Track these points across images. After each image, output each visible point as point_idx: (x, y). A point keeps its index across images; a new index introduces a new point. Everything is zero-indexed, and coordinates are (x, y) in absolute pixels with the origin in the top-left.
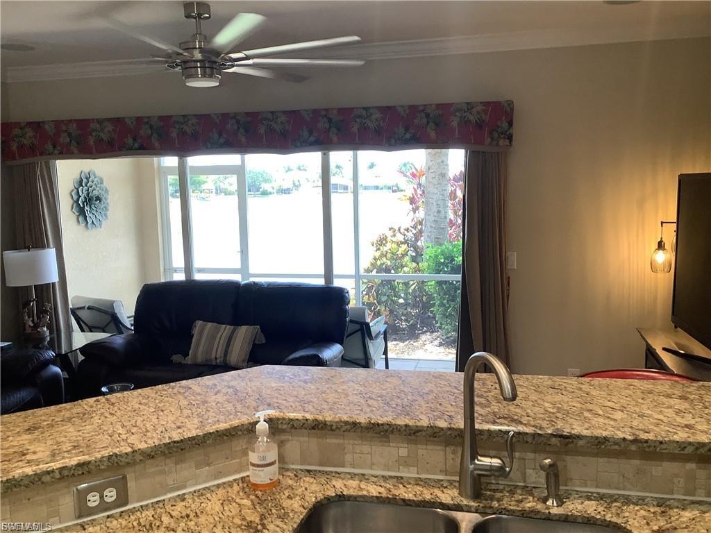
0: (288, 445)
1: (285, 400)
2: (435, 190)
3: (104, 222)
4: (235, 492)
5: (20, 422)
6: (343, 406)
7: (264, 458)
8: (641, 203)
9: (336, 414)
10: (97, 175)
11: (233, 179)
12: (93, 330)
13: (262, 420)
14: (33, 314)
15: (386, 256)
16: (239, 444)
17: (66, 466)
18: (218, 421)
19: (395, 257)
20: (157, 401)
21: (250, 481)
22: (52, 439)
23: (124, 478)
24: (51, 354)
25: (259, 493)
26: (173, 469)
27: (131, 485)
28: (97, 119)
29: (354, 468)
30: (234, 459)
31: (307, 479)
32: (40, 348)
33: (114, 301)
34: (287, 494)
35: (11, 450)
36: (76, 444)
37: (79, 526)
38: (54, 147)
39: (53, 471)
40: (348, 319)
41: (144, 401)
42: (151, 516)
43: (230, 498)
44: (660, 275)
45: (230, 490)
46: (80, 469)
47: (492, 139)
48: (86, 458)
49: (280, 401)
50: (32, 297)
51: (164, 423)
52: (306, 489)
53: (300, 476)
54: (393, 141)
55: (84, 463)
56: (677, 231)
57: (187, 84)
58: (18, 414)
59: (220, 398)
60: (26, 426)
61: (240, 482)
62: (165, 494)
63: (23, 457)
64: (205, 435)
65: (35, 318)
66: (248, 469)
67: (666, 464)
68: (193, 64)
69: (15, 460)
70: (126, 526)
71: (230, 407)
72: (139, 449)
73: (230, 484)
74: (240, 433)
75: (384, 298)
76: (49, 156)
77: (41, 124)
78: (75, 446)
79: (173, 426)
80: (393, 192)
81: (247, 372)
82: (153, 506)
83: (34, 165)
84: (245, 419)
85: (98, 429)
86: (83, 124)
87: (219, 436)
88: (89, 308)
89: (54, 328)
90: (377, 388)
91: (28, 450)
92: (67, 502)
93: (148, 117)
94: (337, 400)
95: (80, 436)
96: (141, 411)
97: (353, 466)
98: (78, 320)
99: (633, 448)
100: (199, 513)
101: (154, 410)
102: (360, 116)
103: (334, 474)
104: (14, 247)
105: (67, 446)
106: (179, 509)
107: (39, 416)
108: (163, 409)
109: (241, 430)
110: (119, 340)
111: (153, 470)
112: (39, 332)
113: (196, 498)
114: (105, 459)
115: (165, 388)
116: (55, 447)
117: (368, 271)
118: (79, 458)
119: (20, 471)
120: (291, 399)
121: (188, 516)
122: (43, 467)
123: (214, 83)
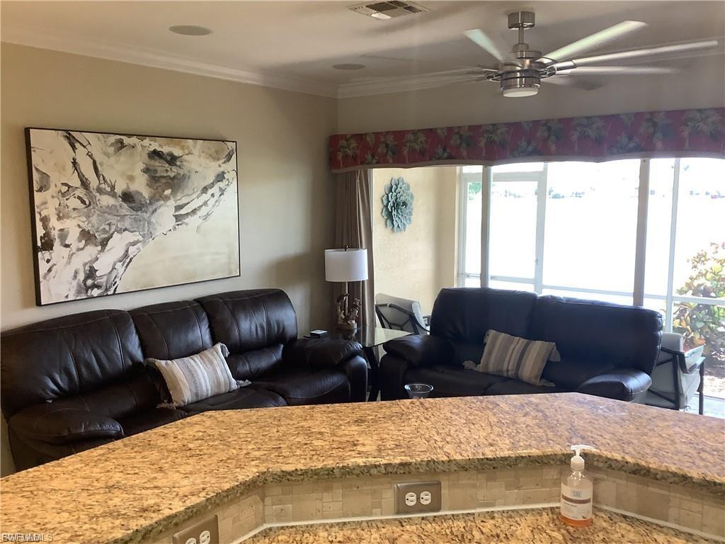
0: (602, 485)
1: (601, 436)
3: (407, 226)
4: (544, 521)
5: (350, 413)
6: (670, 455)
7: (578, 494)
9: (663, 462)
10: (405, 182)
11: (534, 185)
12: (393, 326)
13: (578, 453)
14: (345, 308)
15: (705, 275)
16: (551, 474)
17: (391, 464)
18: (530, 445)
19: (717, 278)
20: (468, 413)
21: (560, 513)
22: (376, 434)
23: (439, 484)
24: (360, 346)
25: (571, 530)
26: (485, 485)
27: (445, 492)
28: (412, 130)
29: (678, 524)
30: (544, 487)
31: (624, 525)
32: (349, 339)
33: (413, 302)
34: (602, 537)
35: (344, 439)
36: (398, 444)
37: (397, 522)
38: (373, 156)
39: (379, 466)
40: (659, 347)
41: (455, 410)
42: (462, 527)
43: (539, 527)
45: (538, 518)
46: (402, 467)
48: (408, 459)
49: (595, 436)
50: (345, 292)
51: (477, 437)
52: (623, 536)
53: (615, 520)
55: (406, 463)
57: (505, 95)
58: (347, 404)
59: (529, 420)
60: (355, 417)
61: (550, 512)
62: (475, 508)
63: (355, 448)
64: (517, 458)
65: (347, 312)
66: (559, 501)
68: (513, 75)
69: (348, 449)
70: (439, 532)
71: (541, 432)
72: (455, 460)
73: (539, 512)
74: (552, 462)
75: (700, 325)
76: (367, 166)
77: (364, 137)
78: (397, 445)
79: (485, 442)
80: (712, 197)
81: (555, 396)
82: (463, 518)
83: (354, 174)
84: (558, 449)
85: (415, 432)
86: (399, 135)
87: (532, 461)
88: (391, 306)
89: (361, 322)
90: (712, 440)
91: (358, 441)
92: (389, 497)
93: (459, 127)
94: (662, 446)
95: (400, 435)
96: (453, 421)
97: (677, 521)
98: (380, 316)
100: (509, 536)
101: (465, 422)
102: (692, 120)
103: (655, 527)
104: (333, 247)
105: (390, 444)
106: (489, 527)
107: (364, 410)
108: (474, 422)
109: (553, 460)
110: (417, 340)
111: (465, 482)
112: (349, 324)
113: (505, 519)
114: (424, 463)
115: (473, 400)
116: (380, 443)
117: (681, 292)
118: (402, 458)
119: (353, 460)
120: (608, 436)
121: (498, 536)
122: (371, 460)
123: (531, 93)
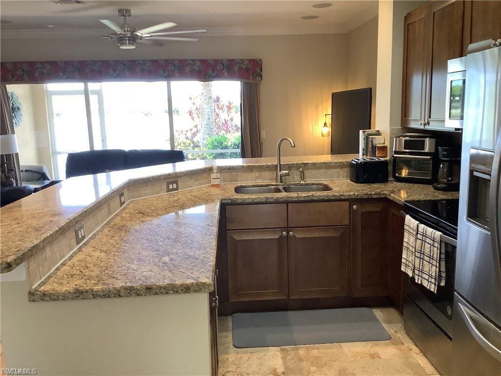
2: (207, 107)
3: (20, 123)
7: (217, 176)
8: (317, 107)
10: (16, 94)
14: (5, 171)
16: (207, 173)
23: (177, 181)
27: (179, 183)
33: (42, 166)
38: (13, 77)
39: (162, 176)
44: (325, 138)
46: (169, 176)
47: (254, 77)
50: (5, 162)
54: (207, 77)
56: (332, 118)
57: (121, 48)
62: (187, 188)
65: (7, 173)
67: (332, 170)
68: (124, 39)
86: (32, 64)
88: (26, 171)
89: (16, 178)
92: (165, 186)
93: (73, 61)
99: (323, 165)
102: (190, 64)
112: (10, 181)
114: (174, 174)
123: (133, 47)
